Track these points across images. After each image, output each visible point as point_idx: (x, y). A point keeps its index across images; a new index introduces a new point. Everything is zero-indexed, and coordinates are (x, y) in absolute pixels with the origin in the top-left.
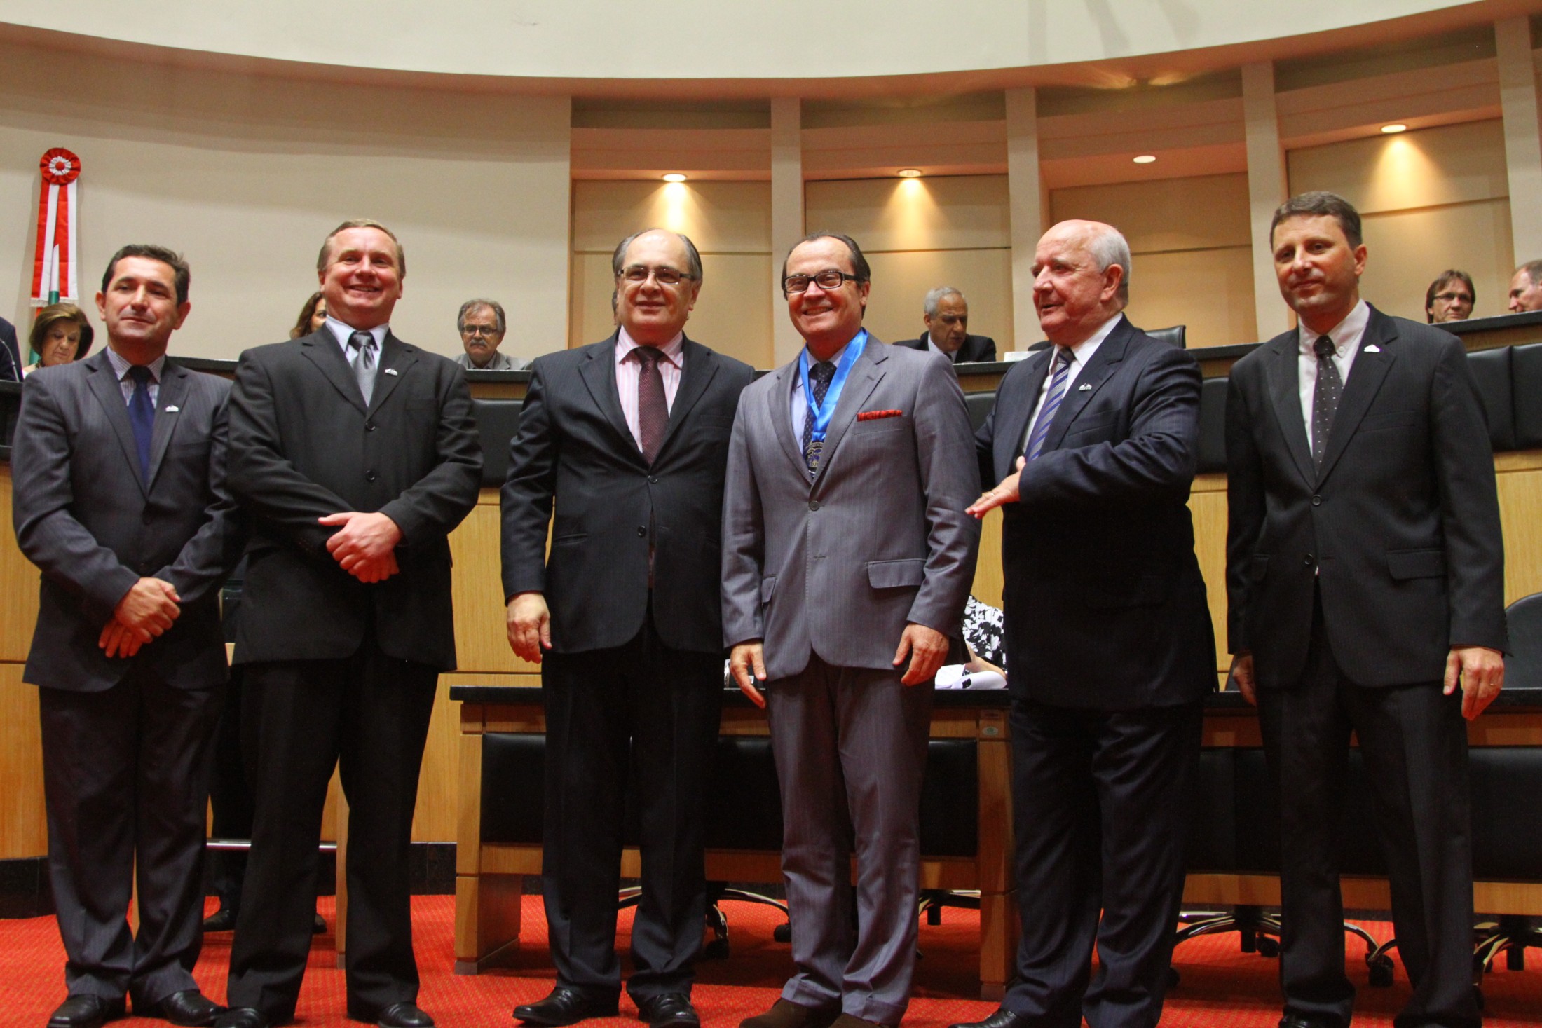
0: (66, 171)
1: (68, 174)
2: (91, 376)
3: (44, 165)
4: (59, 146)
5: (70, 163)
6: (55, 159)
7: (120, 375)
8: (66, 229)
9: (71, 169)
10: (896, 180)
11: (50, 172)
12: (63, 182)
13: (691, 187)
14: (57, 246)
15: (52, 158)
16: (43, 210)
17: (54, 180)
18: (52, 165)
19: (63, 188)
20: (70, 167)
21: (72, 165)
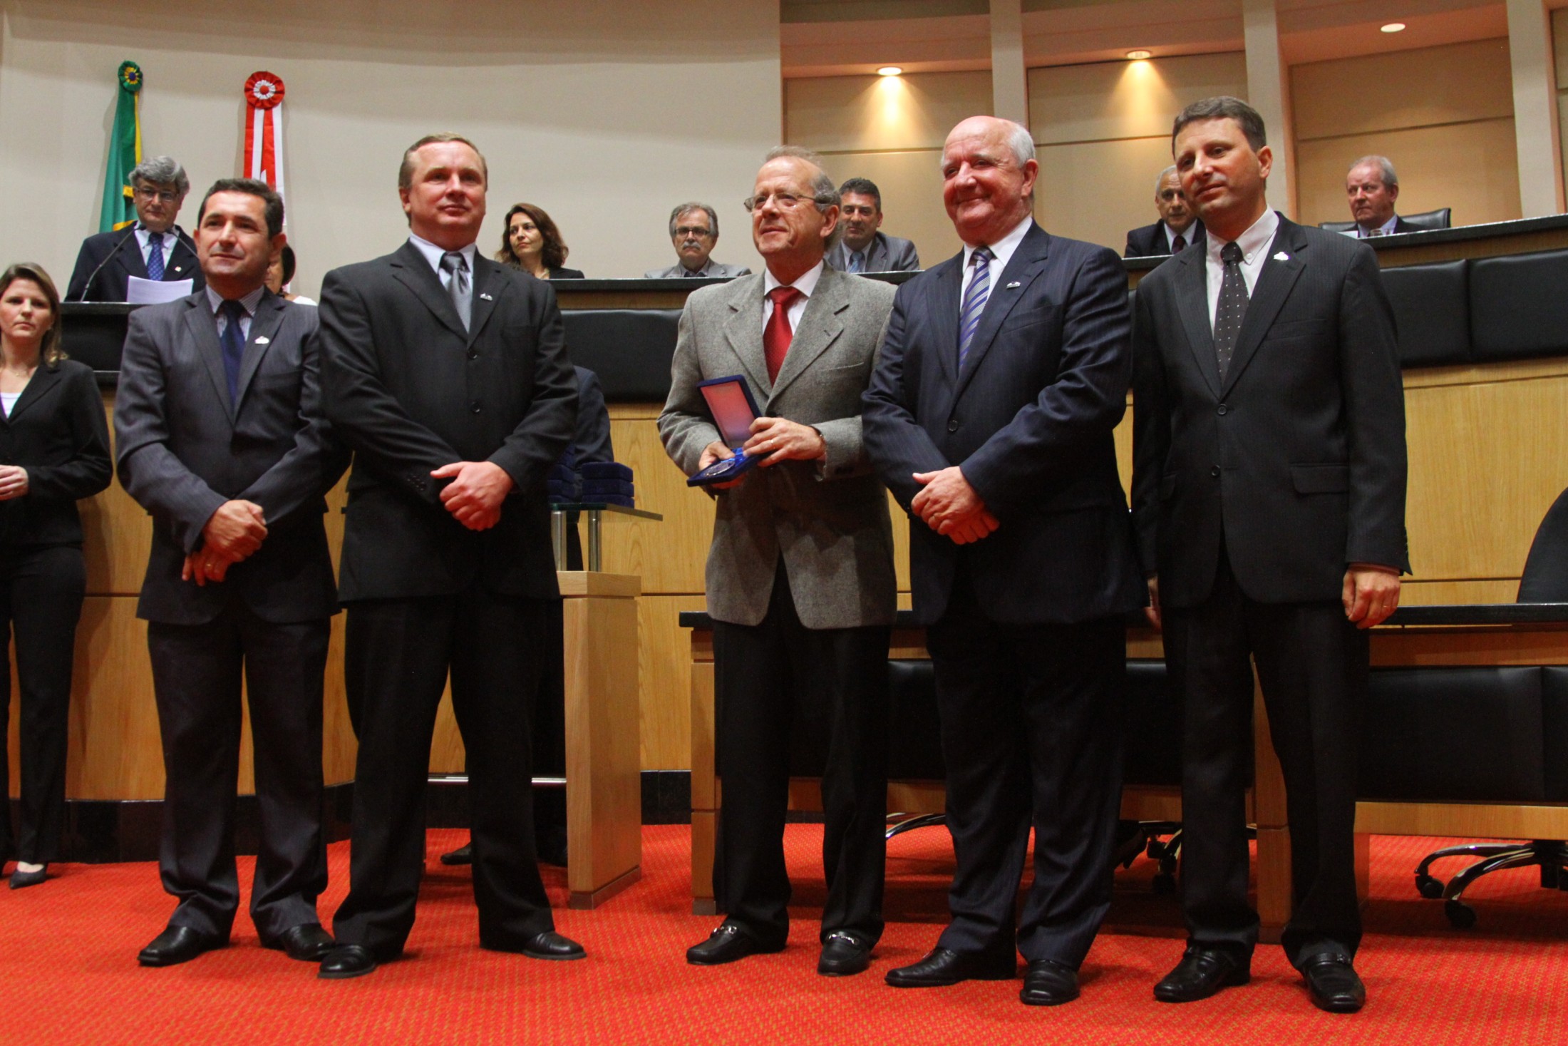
0: (270, 95)
1: (273, 98)
2: (189, 312)
3: (249, 90)
4: (263, 70)
5: (274, 86)
6: (259, 82)
7: (215, 310)
8: (272, 153)
9: (276, 93)
10: (1121, 63)
11: (254, 97)
12: (268, 106)
13: (909, 81)
14: (265, 172)
15: (256, 82)
16: (249, 136)
17: (259, 104)
18: (256, 89)
19: (268, 112)
20: (274, 90)
21: (276, 88)
